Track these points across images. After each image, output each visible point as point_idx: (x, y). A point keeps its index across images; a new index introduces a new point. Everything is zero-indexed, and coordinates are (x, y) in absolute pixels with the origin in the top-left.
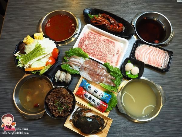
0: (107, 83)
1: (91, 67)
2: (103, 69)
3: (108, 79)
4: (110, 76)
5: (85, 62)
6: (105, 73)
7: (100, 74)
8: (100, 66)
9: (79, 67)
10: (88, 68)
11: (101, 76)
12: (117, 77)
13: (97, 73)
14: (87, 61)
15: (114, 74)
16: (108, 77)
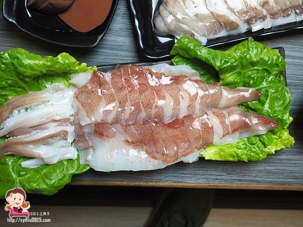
0: (234, 131)
1: (122, 104)
2: (177, 80)
3: (225, 112)
4: (227, 95)
5: (77, 97)
6: (201, 93)
7: (181, 116)
8: (159, 76)
9: (70, 139)
10: (110, 118)
11: (190, 117)
12: (263, 78)
13: (167, 120)
14: (86, 87)
15: (239, 73)
16: (223, 103)
